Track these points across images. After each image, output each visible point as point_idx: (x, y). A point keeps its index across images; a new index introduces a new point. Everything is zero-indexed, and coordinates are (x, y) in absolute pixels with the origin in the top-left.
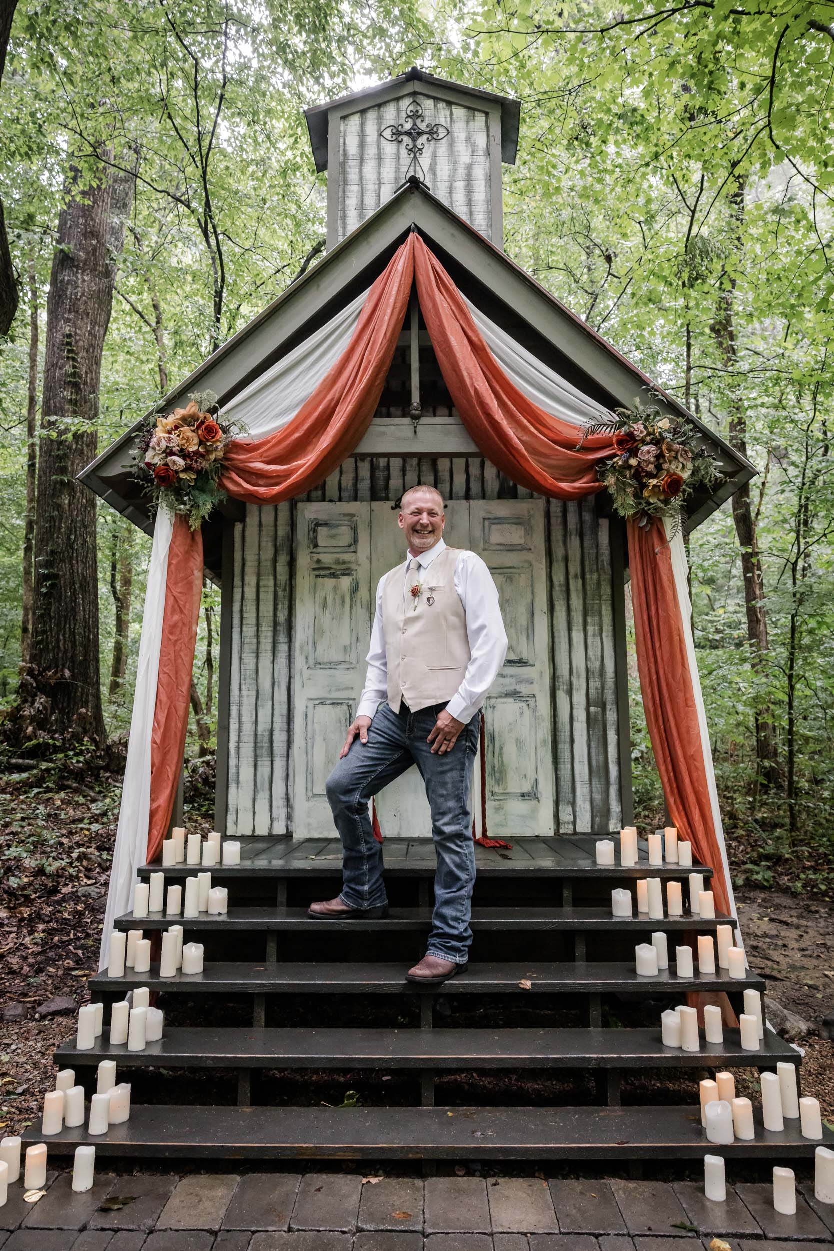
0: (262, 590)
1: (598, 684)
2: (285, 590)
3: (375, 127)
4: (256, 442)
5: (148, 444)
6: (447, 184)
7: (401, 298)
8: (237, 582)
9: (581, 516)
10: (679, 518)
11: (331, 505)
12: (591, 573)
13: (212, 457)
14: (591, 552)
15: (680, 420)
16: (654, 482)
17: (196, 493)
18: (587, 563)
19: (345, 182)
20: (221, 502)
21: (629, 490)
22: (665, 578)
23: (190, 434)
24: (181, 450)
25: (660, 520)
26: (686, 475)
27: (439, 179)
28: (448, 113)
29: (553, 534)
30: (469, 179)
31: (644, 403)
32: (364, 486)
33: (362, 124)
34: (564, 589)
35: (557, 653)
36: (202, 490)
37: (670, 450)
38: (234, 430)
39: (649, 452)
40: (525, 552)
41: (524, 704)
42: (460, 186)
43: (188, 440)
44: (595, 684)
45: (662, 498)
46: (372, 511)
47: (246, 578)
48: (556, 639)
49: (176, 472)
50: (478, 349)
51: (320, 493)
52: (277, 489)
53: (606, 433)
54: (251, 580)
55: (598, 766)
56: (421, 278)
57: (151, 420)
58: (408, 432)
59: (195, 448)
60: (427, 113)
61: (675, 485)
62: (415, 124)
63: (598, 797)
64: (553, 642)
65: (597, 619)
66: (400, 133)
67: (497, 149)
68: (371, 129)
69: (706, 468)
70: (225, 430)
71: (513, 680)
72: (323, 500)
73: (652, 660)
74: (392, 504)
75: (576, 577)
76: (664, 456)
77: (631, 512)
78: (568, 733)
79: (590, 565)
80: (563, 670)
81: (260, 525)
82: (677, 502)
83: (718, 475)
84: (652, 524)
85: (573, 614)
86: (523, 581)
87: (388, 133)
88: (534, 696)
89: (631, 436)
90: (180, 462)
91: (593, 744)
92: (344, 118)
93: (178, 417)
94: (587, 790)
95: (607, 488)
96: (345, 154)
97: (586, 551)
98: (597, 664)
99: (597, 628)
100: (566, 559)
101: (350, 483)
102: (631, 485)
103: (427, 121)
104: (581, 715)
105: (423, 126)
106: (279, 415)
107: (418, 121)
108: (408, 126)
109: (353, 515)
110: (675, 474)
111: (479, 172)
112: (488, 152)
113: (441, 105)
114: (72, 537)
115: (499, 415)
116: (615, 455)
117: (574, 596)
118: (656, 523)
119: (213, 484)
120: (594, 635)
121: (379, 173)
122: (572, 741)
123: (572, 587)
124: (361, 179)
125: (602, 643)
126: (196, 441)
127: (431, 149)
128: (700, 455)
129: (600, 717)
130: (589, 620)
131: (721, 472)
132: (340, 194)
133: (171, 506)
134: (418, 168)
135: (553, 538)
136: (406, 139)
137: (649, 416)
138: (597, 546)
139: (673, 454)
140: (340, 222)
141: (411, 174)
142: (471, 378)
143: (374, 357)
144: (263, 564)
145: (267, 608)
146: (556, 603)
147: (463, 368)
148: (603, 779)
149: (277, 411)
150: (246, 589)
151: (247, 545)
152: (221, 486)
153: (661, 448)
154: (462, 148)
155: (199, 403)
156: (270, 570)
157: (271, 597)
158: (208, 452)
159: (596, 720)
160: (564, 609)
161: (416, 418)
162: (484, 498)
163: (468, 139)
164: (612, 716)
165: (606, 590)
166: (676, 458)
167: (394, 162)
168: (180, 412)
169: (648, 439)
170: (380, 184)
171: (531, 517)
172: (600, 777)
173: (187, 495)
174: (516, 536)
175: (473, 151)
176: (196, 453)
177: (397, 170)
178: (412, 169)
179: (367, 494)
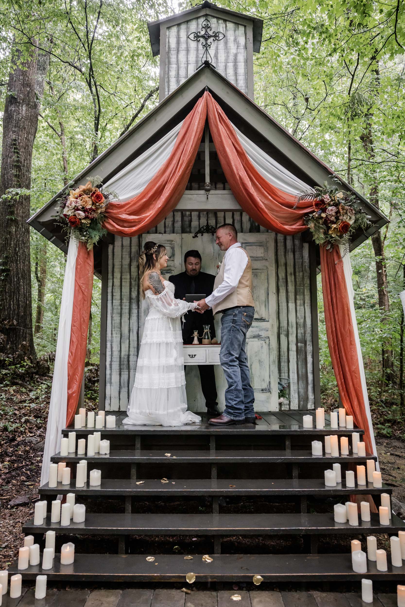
0: (123, 280)
1: (302, 331)
2: (135, 281)
3: (185, 33)
4: (123, 203)
5: (65, 205)
6: (224, 64)
7: (200, 126)
8: (110, 276)
9: (293, 241)
10: (347, 245)
11: (160, 235)
12: (299, 272)
13: (99, 211)
14: (299, 261)
15: (348, 193)
16: (334, 226)
17: (91, 230)
18: (297, 267)
19: (169, 63)
20: (104, 235)
21: (321, 230)
22: (340, 277)
23: (88, 199)
24: (83, 208)
25: (338, 246)
26: (351, 222)
27: (219, 61)
28: (224, 26)
29: (279, 251)
30: (235, 62)
31: (330, 184)
32: (178, 225)
33: (178, 32)
34: (285, 280)
35: (281, 315)
36: (94, 229)
37: (343, 209)
38: (111, 197)
39: (332, 210)
40: (264, 261)
41: (263, 342)
42: (231, 65)
43: (86, 202)
44: (301, 331)
45: (339, 234)
46: (182, 238)
47: (115, 274)
48: (280, 308)
49: (80, 219)
50: (241, 154)
51: (154, 229)
52: (134, 229)
53: (309, 199)
54: (117, 275)
55: (302, 375)
56: (211, 116)
57: (67, 191)
58: (204, 198)
59: (90, 207)
60: (213, 26)
61: (345, 227)
62: (206, 31)
63: (302, 391)
64: (279, 309)
65: (302, 296)
66: (198, 37)
67: (251, 46)
68: (183, 34)
69: (362, 219)
70: (106, 197)
71: (258, 329)
72: (156, 233)
73: (333, 320)
74: (193, 235)
75: (291, 274)
76: (340, 212)
77: (322, 242)
78: (286, 357)
79: (299, 268)
80: (284, 324)
81: (122, 246)
82: (346, 236)
83: (368, 222)
84: (333, 248)
85: (290, 294)
86: (263, 276)
87: (192, 36)
88: (269, 337)
89: (322, 201)
90: (82, 214)
91: (299, 363)
92: (169, 28)
93: (81, 190)
94: (296, 387)
95: (309, 228)
96: (169, 48)
97: (296, 260)
98: (302, 321)
99: (302, 301)
100: (286, 265)
101: (171, 223)
102: (322, 228)
103: (213, 30)
104: (293, 347)
105: (211, 33)
106: (134, 189)
107: (208, 30)
108: (203, 33)
109: (172, 241)
110: (346, 222)
111: (241, 58)
112: (246, 47)
113: (221, 21)
114: (17, 249)
115: (252, 190)
116: (314, 212)
117: (290, 284)
118: (335, 248)
119: (100, 226)
120: (300, 305)
121: (187, 58)
122: (289, 361)
123: (289, 280)
124: (178, 61)
125: (305, 309)
126: (91, 203)
127: (215, 45)
128: (359, 212)
129: (303, 349)
130: (298, 297)
131: (370, 221)
132: (167, 69)
133: (77, 238)
134: (208, 56)
135: (279, 253)
136: (202, 40)
137: (332, 191)
138: (302, 257)
139: (345, 211)
140: (166, 84)
141: (204, 59)
142: (237, 170)
143: (185, 158)
144: (124, 266)
145: (126, 290)
146: (280, 288)
147: (233, 164)
148: (305, 382)
149: (133, 187)
150: (115, 280)
151: (115, 256)
152: (104, 226)
153: (338, 208)
154: (231, 45)
155: (93, 183)
156: (128, 270)
157: (128, 284)
158: (97, 209)
159: (301, 350)
160: (285, 291)
161: (208, 190)
162: (242, 232)
163: (235, 40)
164: (309, 348)
165: (307, 281)
166: (346, 213)
167: (195, 52)
168: (82, 187)
169: (332, 203)
170: (188, 64)
171: (267, 242)
172: (303, 380)
173: (86, 231)
174: (259, 252)
175: (238, 47)
176: (91, 209)
177: (197, 57)
178: (205, 56)
179: (180, 229)
